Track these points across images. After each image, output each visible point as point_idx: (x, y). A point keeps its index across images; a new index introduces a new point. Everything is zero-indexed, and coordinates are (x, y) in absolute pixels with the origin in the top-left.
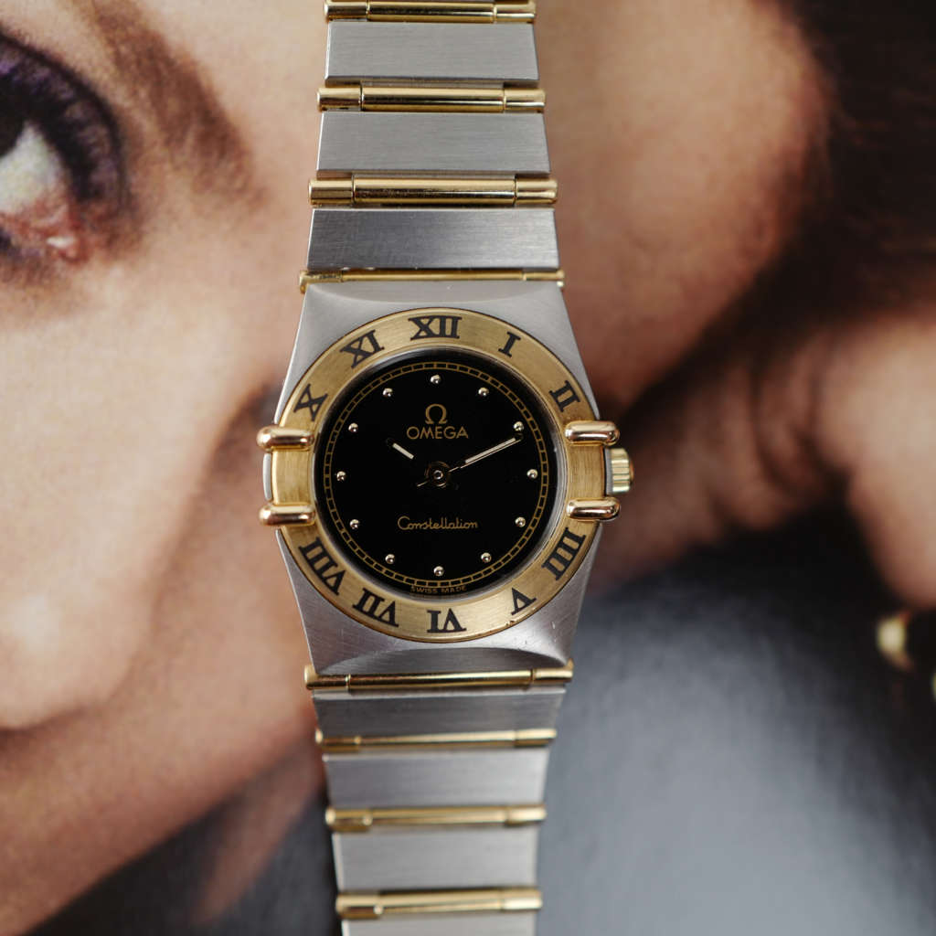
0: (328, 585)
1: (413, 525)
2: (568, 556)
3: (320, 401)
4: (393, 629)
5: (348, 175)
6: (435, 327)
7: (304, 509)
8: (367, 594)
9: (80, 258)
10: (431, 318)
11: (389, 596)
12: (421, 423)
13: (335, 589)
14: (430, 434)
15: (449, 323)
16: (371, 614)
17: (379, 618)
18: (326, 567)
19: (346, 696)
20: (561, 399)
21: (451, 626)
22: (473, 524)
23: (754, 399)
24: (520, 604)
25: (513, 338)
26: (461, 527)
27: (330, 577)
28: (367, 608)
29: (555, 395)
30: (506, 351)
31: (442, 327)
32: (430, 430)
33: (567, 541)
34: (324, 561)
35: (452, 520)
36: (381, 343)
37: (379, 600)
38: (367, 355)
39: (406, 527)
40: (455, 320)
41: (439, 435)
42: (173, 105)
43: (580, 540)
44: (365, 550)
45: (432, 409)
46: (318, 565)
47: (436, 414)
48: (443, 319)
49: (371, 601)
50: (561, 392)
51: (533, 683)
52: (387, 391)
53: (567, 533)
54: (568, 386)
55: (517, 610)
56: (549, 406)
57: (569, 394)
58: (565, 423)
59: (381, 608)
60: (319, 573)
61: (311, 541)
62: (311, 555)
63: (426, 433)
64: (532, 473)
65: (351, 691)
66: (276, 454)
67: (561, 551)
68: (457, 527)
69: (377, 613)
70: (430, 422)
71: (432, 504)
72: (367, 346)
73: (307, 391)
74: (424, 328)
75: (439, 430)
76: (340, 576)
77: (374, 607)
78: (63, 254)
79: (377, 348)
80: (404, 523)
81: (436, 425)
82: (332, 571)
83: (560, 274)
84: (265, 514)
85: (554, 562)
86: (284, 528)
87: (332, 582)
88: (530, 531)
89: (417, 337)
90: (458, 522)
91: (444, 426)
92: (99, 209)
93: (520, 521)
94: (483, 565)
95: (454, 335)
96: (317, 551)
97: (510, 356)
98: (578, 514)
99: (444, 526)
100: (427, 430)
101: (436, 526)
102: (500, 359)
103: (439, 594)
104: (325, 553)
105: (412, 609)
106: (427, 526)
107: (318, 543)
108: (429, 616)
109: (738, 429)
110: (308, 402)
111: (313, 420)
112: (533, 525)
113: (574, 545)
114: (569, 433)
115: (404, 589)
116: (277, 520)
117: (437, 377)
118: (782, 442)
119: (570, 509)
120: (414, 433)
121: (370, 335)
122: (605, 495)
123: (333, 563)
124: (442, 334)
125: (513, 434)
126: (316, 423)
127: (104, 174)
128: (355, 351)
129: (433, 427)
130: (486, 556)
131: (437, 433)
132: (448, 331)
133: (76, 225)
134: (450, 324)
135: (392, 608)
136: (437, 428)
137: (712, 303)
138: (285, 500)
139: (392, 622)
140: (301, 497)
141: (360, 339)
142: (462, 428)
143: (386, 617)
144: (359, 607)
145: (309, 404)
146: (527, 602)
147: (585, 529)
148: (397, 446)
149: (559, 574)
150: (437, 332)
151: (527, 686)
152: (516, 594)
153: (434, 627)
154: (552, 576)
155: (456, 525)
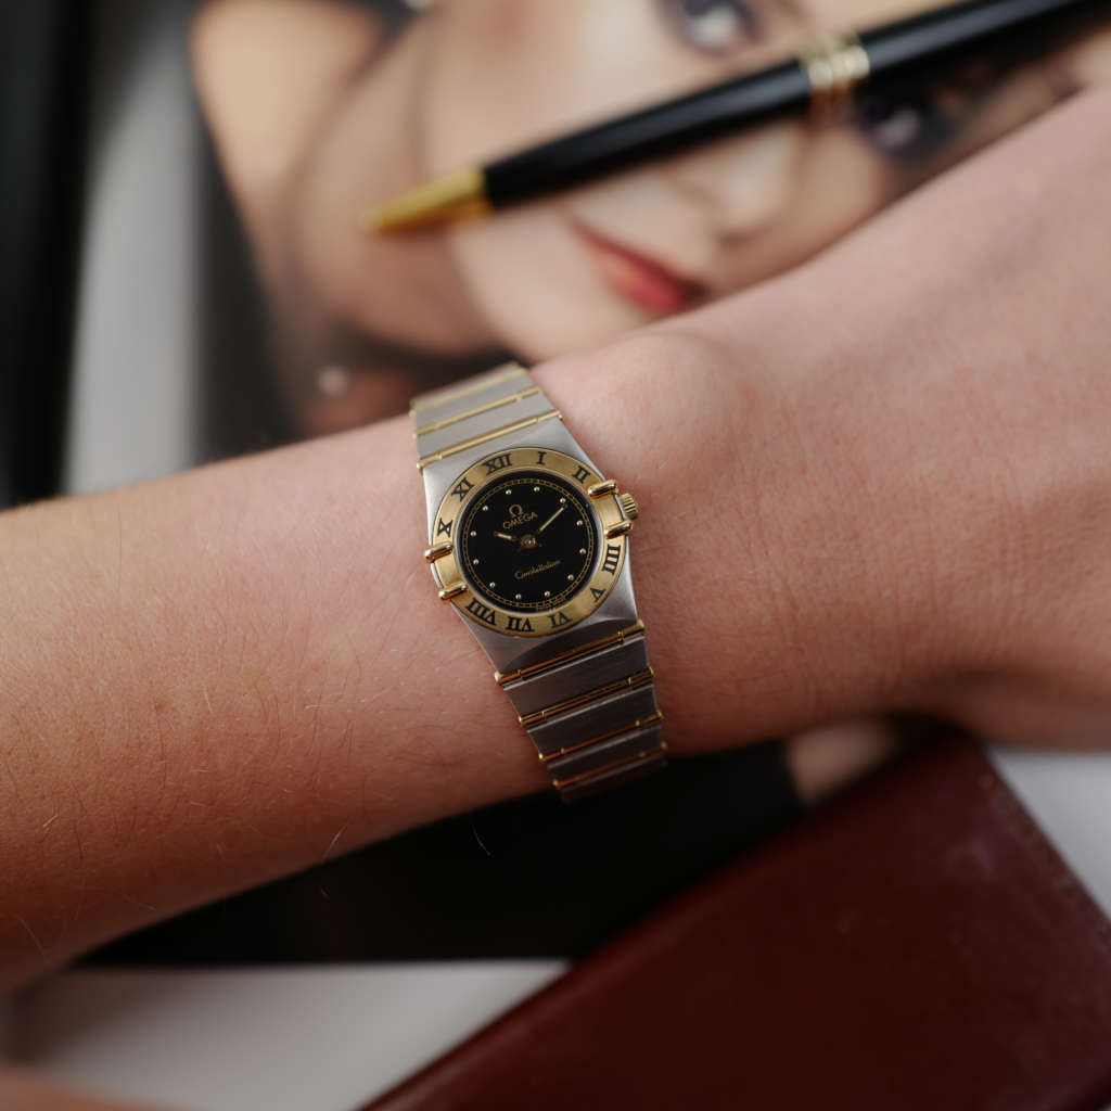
0: (488, 622)
1: (524, 574)
2: (614, 560)
3: (450, 525)
4: (531, 633)
6: (497, 464)
7: (463, 584)
8: (511, 619)
10: (494, 460)
11: (524, 616)
13: (493, 623)
14: (516, 522)
16: (517, 629)
17: (523, 630)
18: (484, 613)
19: (522, 683)
20: (580, 476)
21: (563, 620)
22: (558, 562)
24: (597, 595)
25: (542, 454)
26: (551, 566)
27: (488, 617)
28: (514, 626)
29: (576, 476)
30: (541, 462)
31: (502, 462)
32: (515, 520)
33: (611, 552)
34: (482, 609)
35: (545, 564)
36: (472, 483)
37: (519, 620)
38: (466, 492)
39: (521, 577)
40: (507, 456)
41: (521, 521)
43: (618, 549)
44: (503, 596)
45: (512, 509)
46: (480, 613)
48: (500, 458)
49: (515, 622)
50: (578, 473)
52: (485, 508)
53: (610, 548)
54: (581, 469)
55: (597, 599)
56: (576, 484)
57: (583, 473)
58: (587, 489)
59: (522, 624)
60: (481, 617)
61: (471, 601)
62: (473, 609)
63: (514, 523)
64: (579, 523)
65: (525, 679)
66: (436, 562)
67: (610, 559)
69: (520, 628)
70: (514, 516)
71: (533, 557)
72: (465, 487)
73: (441, 522)
74: (492, 466)
75: (520, 519)
76: (493, 615)
77: (518, 625)
79: (471, 486)
80: (519, 575)
81: (519, 515)
82: (488, 613)
85: (608, 566)
86: (454, 599)
87: (490, 619)
88: (590, 555)
89: (489, 473)
90: (548, 564)
91: (522, 515)
93: (582, 551)
94: (570, 582)
95: (509, 464)
96: (476, 605)
97: (544, 464)
98: (614, 534)
101: (537, 571)
102: (540, 468)
103: (552, 607)
104: (481, 605)
105: (540, 619)
106: (533, 572)
107: (475, 601)
108: (550, 620)
110: (444, 528)
111: (449, 536)
112: (590, 551)
113: (616, 552)
114: (590, 492)
115: (533, 611)
116: (451, 597)
117: (509, 491)
119: (606, 532)
120: (507, 525)
121: (464, 481)
122: (623, 519)
123: (486, 609)
124: (503, 466)
125: (560, 505)
126: (451, 538)
128: (460, 492)
129: (516, 518)
130: (570, 577)
132: (506, 463)
134: (505, 459)
135: (527, 622)
138: (448, 584)
139: (530, 630)
140: (458, 579)
141: (460, 485)
142: (533, 513)
143: (526, 628)
144: (509, 628)
146: (601, 592)
147: (619, 541)
148: (501, 535)
149: (613, 571)
150: (499, 465)
151: (622, 642)
152: (594, 591)
153: (555, 625)
154: (610, 574)
155: (549, 566)
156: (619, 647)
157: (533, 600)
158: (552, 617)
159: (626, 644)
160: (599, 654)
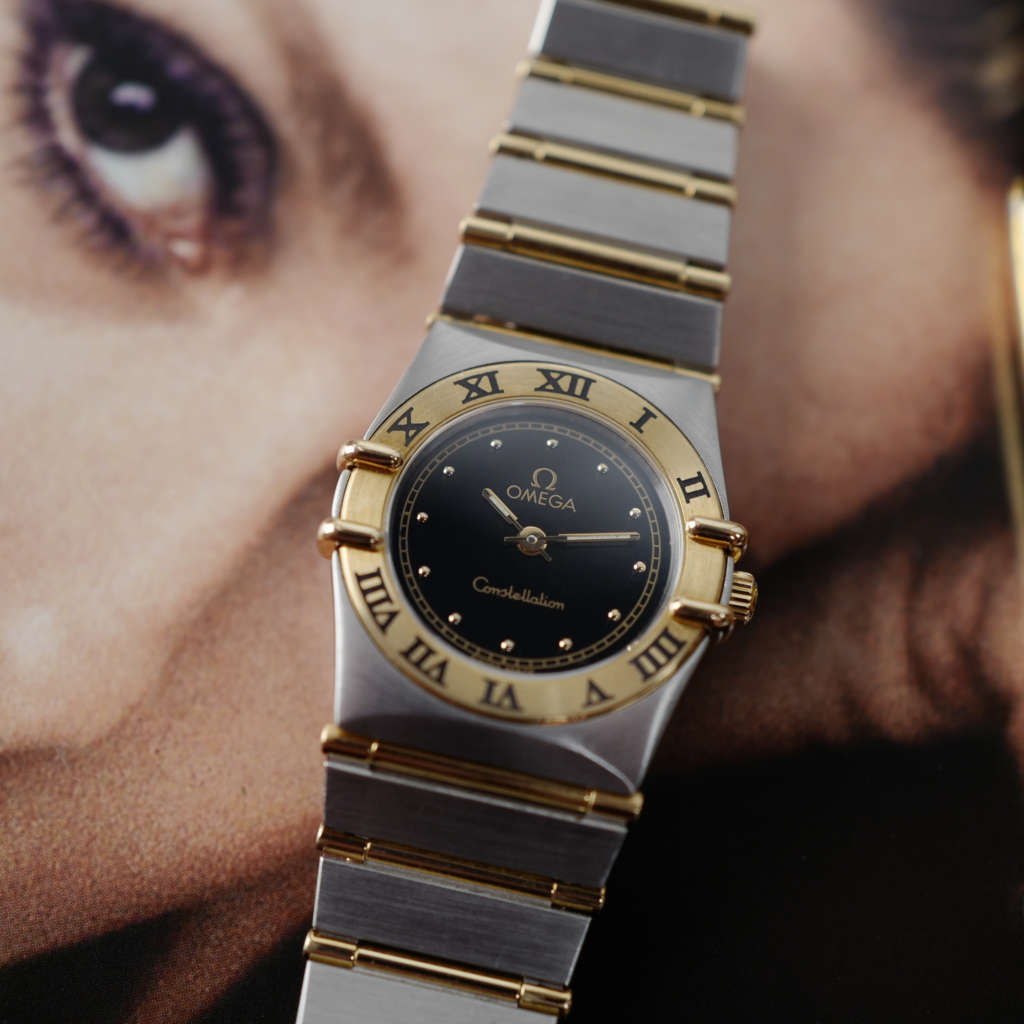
0: (377, 622)
1: (490, 589)
2: (661, 659)
3: (420, 429)
4: (436, 686)
5: (507, 219)
6: (565, 383)
7: (377, 531)
8: (419, 642)
9: (200, 269)
10: (563, 374)
11: (443, 650)
12: (526, 484)
13: (383, 628)
14: (533, 499)
15: (581, 383)
16: (418, 664)
17: (427, 673)
18: (380, 602)
19: (366, 773)
20: (690, 489)
21: (507, 702)
22: (560, 605)
23: (914, 590)
24: (595, 697)
25: (648, 415)
26: (545, 604)
27: (382, 613)
28: (415, 657)
29: (683, 483)
30: (638, 425)
31: (573, 386)
32: (534, 492)
33: (665, 642)
34: (380, 594)
35: (536, 594)
36: (500, 384)
37: (430, 652)
38: (483, 393)
39: (481, 588)
40: (589, 382)
41: (543, 501)
42: (340, 147)
43: (679, 645)
44: (430, 600)
45: (541, 472)
46: (372, 597)
47: (545, 479)
48: (575, 378)
49: (421, 651)
50: (690, 482)
51: (590, 812)
52: (496, 443)
53: (666, 633)
54: (699, 478)
55: (589, 703)
57: (699, 486)
59: (431, 662)
60: (371, 606)
61: (371, 570)
62: (368, 584)
63: (529, 495)
64: (640, 566)
65: (372, 768)
66: (356, 472)
67: (655, 652)
68: (541, 604)
69: (425, 666)
70: (536, 484)
72: (485, 385)
73: (408, 414)
74: (551, 381)
75: (544, 496)
76: (393, 615)
77: (424, 658)
78: (183, 263)
79: (495, 389)
80: (481, 584)
81: (543, 490)
82: (385, 607)
83: (715, 380)
84: (327, 528)
85: (644, 661)
86: (344, 550)
87: (382, 619)
88: (623, 628)
89: (542, 388)
90: (542, 597)
91: (551, 493)
92: (234, 226)
93: (614, 614)
94: (561, 652)
95: (584, 395)
96: (375, 582)
97: (641, 431)
98: (687, 615)
99: (526, 597)
100: (530, 493)
101: (516, 597)
102: (630, 434)
103: (503, 668)
104: (383, 587)
106: (506, 594)
107: (378, 575)
108: (485, 685)
109: (888, 619)
110: (405, 426)
111: (406, 445)
112: (629, 622)
113: (672, 648)
114: (692, 525)
117: (556, 442)
118: (939, 647)
119: (675, 606)
120: (514, 492)
121: (492, 376)
122: (718, 601)
123: (388, 599)
124: (571, 392)
126: (408, 449)
127: (249, 195)
128: (472, 388)
129: (538, 491)
130: (565, 643)
131: (541, 498)
132: (578, 391)
133: (206, 235)
135: (443, 666)
136: (542, 493)
137: (881, 478)
138: (352, 518)
139: (440, 680)
141: (479, 377)
142: (571, 500)
143: (435, 673)
144: (406, 654)
145: (406, 428)
146: (603, 697)
147: (687, 634)
148: (495, 500)
149: (647, 676)
150: (566, 389)
151: (582, 815)
152: (592, 687)
153: (487, 699)
154: (638, 676)
155: (540, 601)
156: (571, 819)
157: (477, 638)
158: (491, 685)
159: (587, 822)
160: (530, 810)
